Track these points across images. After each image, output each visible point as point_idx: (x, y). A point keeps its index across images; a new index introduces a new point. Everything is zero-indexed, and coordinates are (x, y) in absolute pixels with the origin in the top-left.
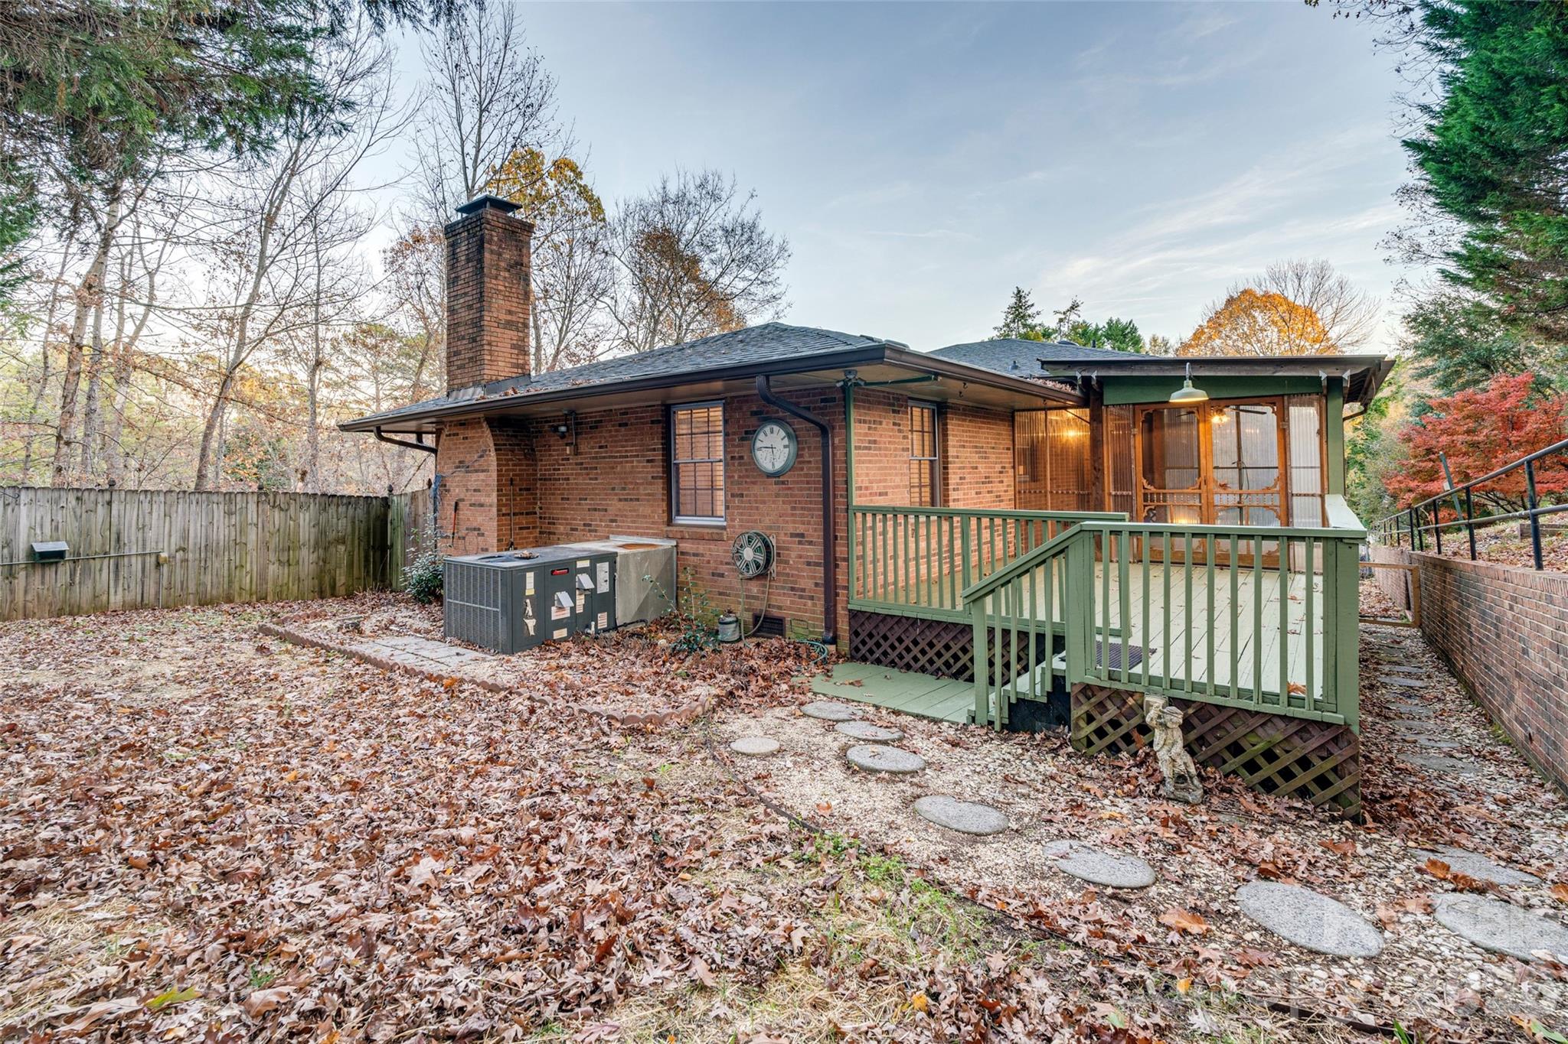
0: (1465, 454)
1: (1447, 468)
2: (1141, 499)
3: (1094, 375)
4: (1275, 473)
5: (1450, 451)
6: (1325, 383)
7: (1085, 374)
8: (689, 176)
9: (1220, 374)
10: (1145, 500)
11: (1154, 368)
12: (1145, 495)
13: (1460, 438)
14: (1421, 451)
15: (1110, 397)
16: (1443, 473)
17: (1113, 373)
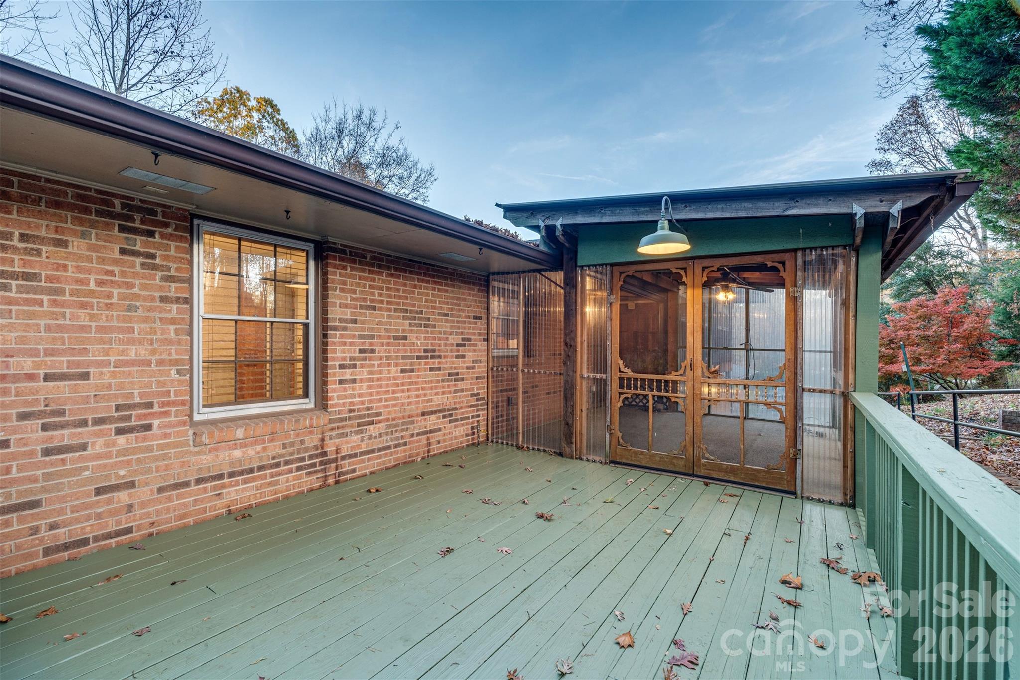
0: (918, 345)
1: (905, 354)
2: (616, 384)
3: (558, 223)
4: (781, 359)
5: (908, 341)
6: (860, 224)
7: (550, 222)
8: (347, 108)
9: (710, 215)
10: (621, 387)
11: (628, 210)
12: (621, 379)
13: (916, 332)
14: (886, 341)
15: (585, 255)
16: (901, 359)
17: (580, 219)
